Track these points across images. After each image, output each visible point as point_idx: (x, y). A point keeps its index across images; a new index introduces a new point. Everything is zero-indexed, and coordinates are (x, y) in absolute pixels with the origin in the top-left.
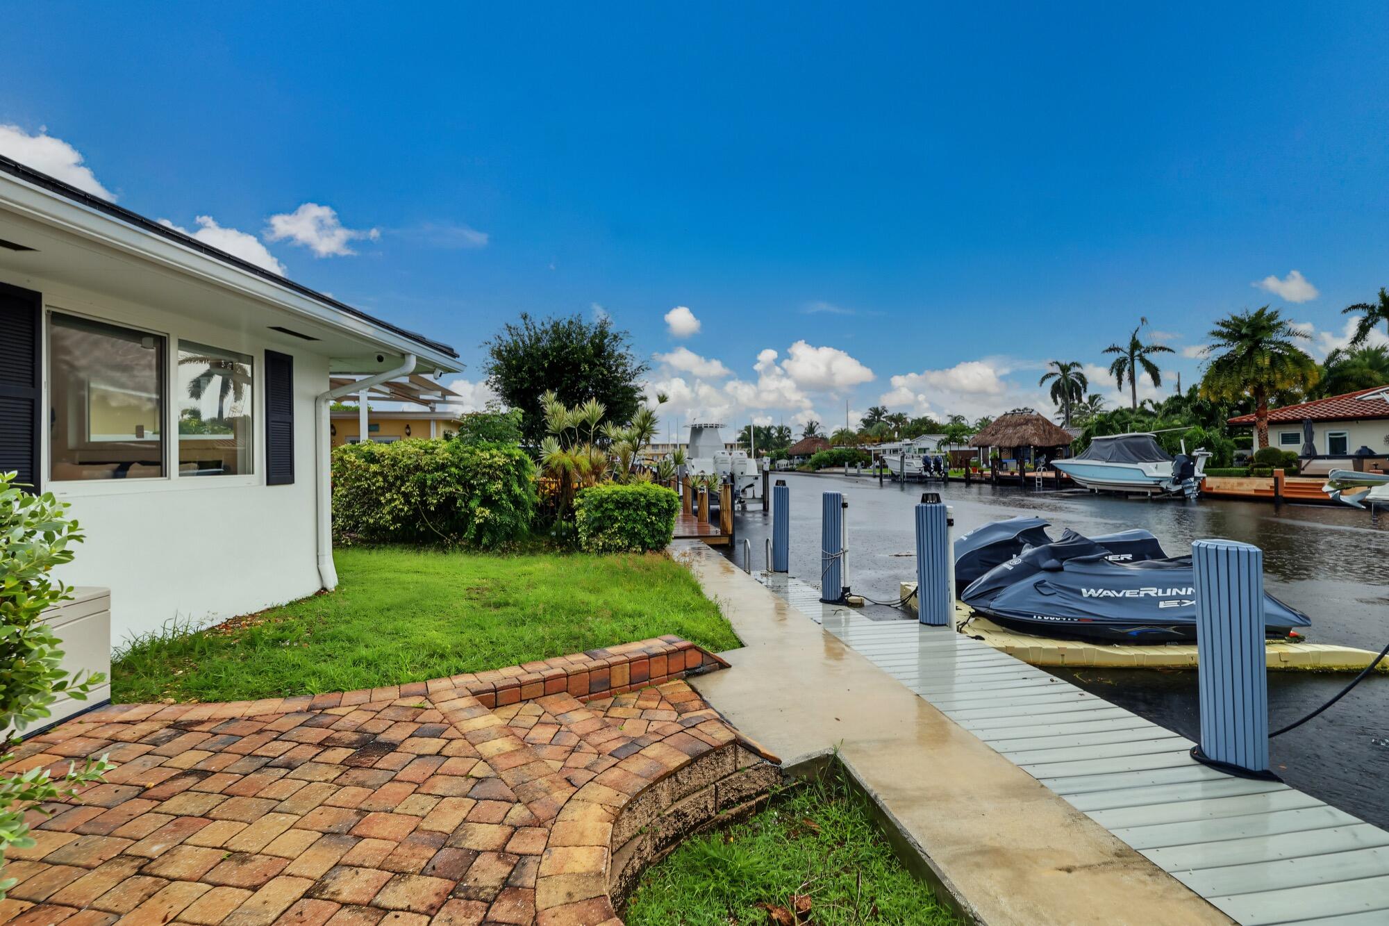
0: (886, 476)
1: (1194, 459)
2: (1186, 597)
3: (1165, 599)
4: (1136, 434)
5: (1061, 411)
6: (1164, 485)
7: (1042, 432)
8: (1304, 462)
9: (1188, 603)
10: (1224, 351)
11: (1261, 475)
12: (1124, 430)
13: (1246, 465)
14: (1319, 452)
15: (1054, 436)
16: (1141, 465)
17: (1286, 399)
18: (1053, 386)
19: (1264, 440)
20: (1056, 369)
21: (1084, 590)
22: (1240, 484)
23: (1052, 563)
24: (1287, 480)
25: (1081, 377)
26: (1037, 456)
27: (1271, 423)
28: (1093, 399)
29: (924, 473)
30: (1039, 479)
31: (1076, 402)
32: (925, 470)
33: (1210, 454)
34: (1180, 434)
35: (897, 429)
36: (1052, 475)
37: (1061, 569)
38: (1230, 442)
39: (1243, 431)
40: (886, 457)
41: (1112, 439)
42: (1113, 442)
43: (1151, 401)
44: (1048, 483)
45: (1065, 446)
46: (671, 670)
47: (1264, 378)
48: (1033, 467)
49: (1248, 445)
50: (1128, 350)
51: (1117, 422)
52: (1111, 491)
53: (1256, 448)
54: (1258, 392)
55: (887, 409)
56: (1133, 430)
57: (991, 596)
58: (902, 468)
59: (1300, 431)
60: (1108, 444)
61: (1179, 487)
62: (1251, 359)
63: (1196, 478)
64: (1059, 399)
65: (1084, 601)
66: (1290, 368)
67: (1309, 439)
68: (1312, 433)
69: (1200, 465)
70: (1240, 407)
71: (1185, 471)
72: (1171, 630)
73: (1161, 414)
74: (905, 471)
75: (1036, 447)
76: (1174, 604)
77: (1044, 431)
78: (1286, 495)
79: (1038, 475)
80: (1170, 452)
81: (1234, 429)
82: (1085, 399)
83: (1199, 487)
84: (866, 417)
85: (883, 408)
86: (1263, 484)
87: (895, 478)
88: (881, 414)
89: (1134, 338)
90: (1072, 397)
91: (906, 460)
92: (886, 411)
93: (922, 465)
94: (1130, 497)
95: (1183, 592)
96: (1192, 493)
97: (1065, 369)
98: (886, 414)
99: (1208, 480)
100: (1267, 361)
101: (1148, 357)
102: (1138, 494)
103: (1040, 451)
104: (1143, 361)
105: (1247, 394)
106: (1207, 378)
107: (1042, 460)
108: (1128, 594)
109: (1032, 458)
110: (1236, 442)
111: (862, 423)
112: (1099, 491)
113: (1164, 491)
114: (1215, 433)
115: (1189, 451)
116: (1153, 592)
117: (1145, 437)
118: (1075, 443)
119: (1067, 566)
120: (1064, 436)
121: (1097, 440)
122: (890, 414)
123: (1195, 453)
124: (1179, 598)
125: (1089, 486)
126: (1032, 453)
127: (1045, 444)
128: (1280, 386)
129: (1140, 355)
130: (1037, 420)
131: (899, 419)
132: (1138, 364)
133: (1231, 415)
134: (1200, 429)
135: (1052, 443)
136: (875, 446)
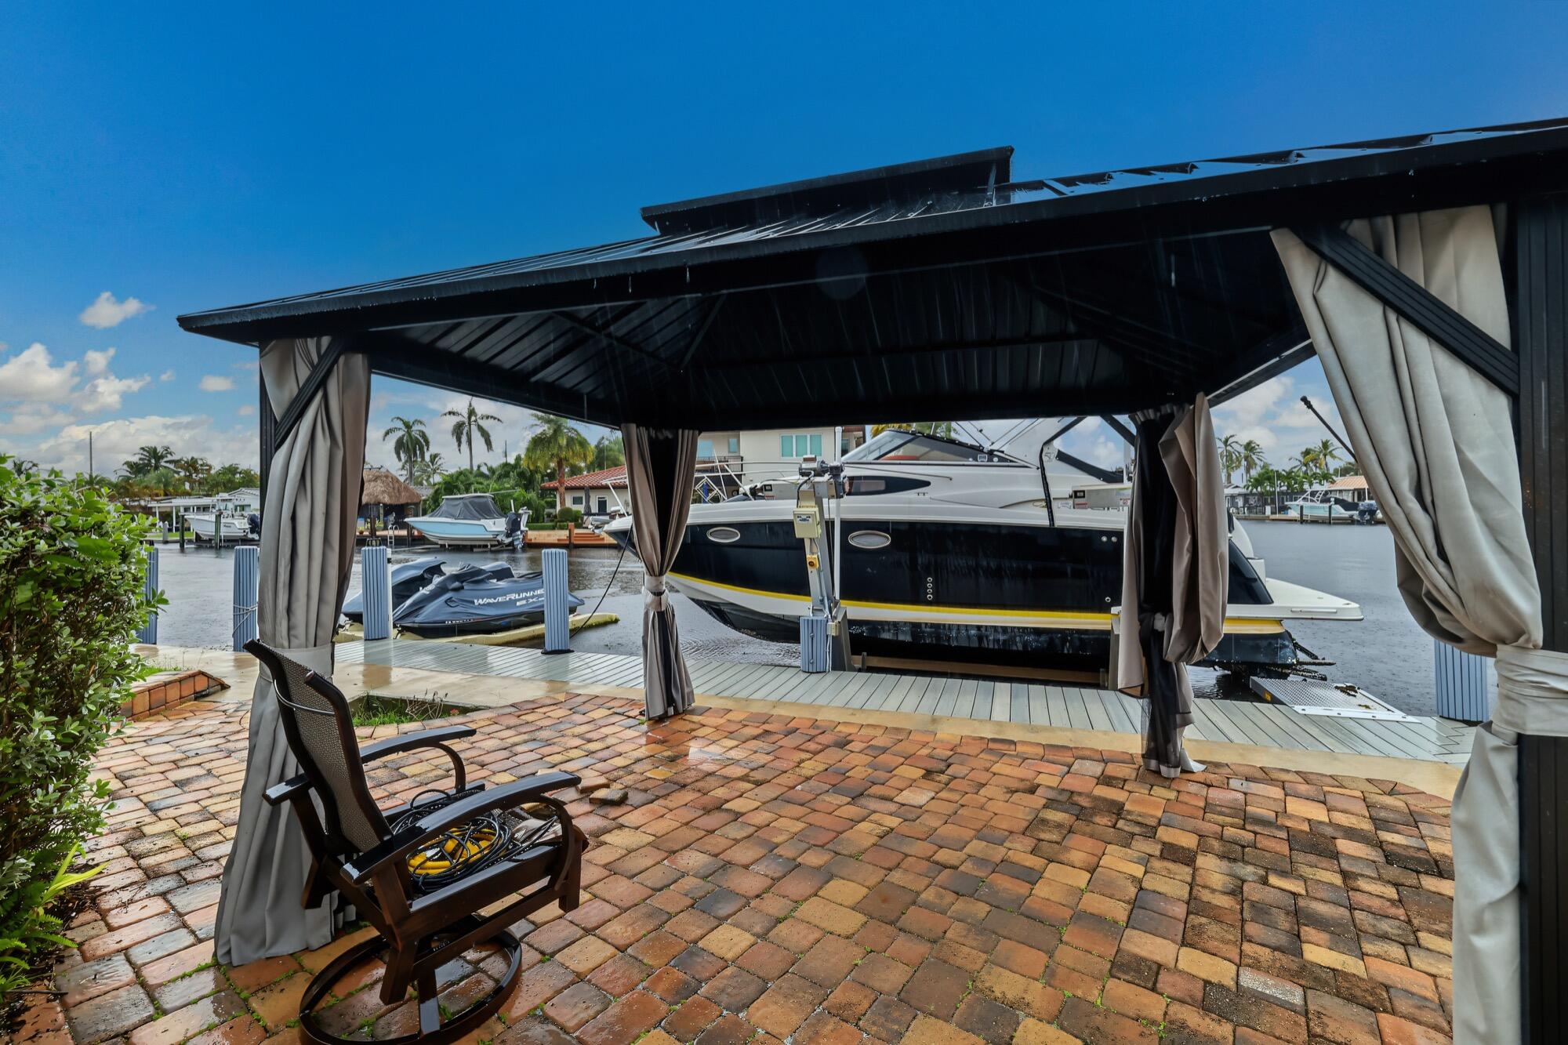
0: (190, 541)
1: (520, 516)
2: (530, 597)
3: (519, 600)
4: (479, 494)
5: (403, 468)
6: (499, 538)
7: (391, 490)
8: (585, 517)
9: (531, 600)
10: (539, 430)
11: (562, 528)
12: (467, 490)
13: (551, 521)
14: (593, 511)
15: (403, 494)
16: (483, 522)
17: (575, 470)
18: (398, 441)
19: (563, 503)
20: (400, 425)
21: (476, 601)
22: (549, 535)
23: (457, 584)
24: (577, 531)
25: (424, 435)
26: (386, 514)
27: (568, 489)
28: (434, 457)
29: (250, 536)
30: (391, 538)
31: (419, 460)
32: (252, 531)
33: (531, 512)
34: (510, 496)
35: (188, 478)
36: (404, 533)
37: (462, 588)
38: (543, 502)
39: (550, 494)
40: (189, 516)
41: (460, 498)
42: (461, 501)
43: (486, 464)
44: (399, 542)
45: (417, 504)
46: (184, 694)
47: (563, 455)
48: (382, 525)
49: (553, 505)
50: (466, 415)
51: (462, 482)
52: (459, 545)
53: (558, 508)
54: (560, 464)
55: (172, 449)
56: (475, 491)
57: (416, 614)
58: (217, 529)
59: (582, 494)
60: (457, 502)
61: (510, 539)
62: (556, 440)
63: (522, 532)
64: (402, 456)
65: (476, 608)
66: (577, 447)
67: (588, 501)
68: (589, 497)
69: (524, 520)
70: (548, 475)
71: (514, 526)
72: (522, 618)
73: (495, 477)
74: (222, 534)
75: (385, 505)
76: (524, 602)
77: (394, 488)
78: (575, 542)
79: (390, 533)
80: (503, 511)
81: (545, 492)
82: (427, 458)
83: (523, 539)
84: (135, 459)
85: (167, 449)
86: (562, 535)
87: (202, 543)
88: (162, 457)
89: (470, 405)
90: (415, 454)
91: (223, 520)
92: (171, 454)
93: (248, 526)
94: (475, 550)
95: (528, 595)
96: (519, 544)
97: (408, 426)
98: (170, 458)
99: (530, 533)
100: (565, 442)
101: (481, 422)
102: (480, 546)
103: (389, 509)
104: (480, 428)
105: (552, 465)
106: (528, 450)
107: (392, 518)
108: (500, 599)
109: (382, 517)
110: (546, 502)
111: (125, 467)
112: (449, 545)
113: (500, 543)
114: (532, 495)
115: (517, 510)
116: (513, 596)
117: (485, 497)
118: (425, 501)
119: (466, 586)
120: (412, 494)
121: (447, 499)
122: (175, 457)
123: (520, 511)
124: (526, 598)
125: (440, 542)
126: (382, 511)
127: (394, 502)
128: (571, 461)
129: (475, 421)
130: (387, 477)
131: (192, 465)
132: (474, 428)
133: (543, 481)
134: (523, 492)
135: (403, 501)
136: (158, 501)
